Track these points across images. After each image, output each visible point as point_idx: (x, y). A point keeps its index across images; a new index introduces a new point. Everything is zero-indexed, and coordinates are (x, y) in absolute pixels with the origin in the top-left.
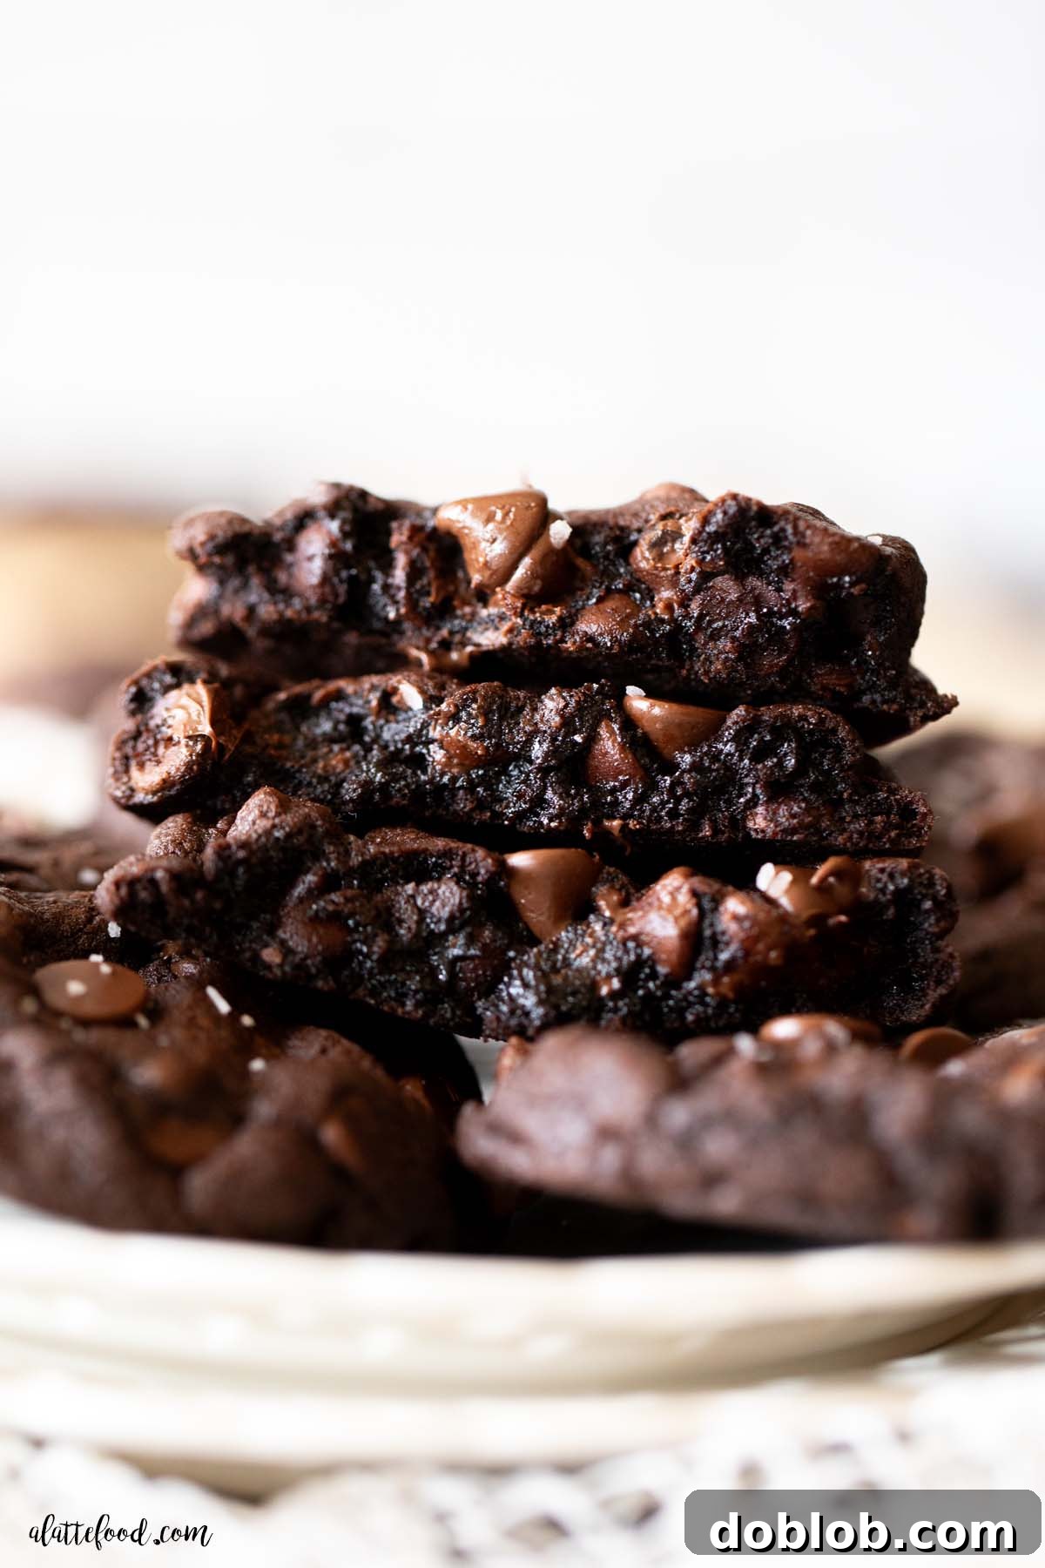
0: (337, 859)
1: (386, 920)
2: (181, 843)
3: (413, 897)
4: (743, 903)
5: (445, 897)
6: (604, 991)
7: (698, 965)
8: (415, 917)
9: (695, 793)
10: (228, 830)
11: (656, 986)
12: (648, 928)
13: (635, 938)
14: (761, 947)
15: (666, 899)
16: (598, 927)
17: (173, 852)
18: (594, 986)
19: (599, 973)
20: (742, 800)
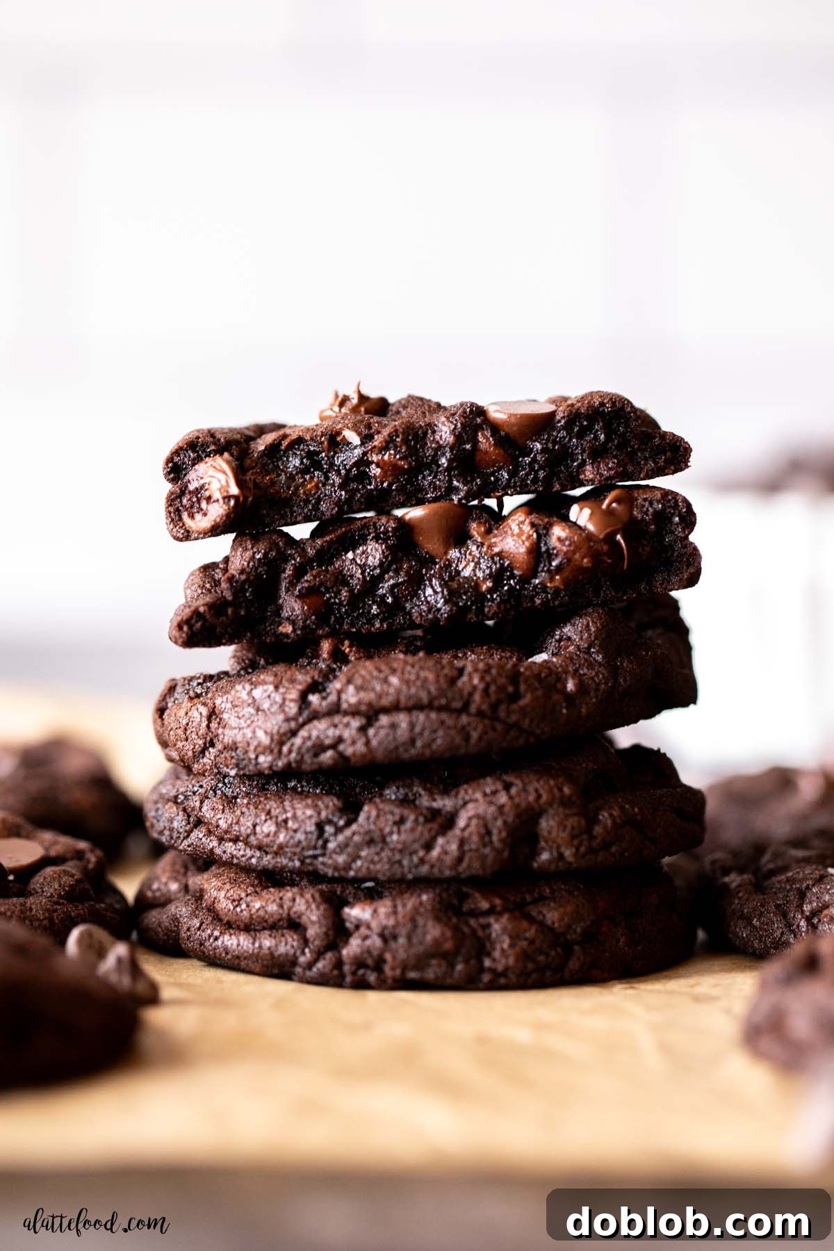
0: (299, 556)
1: (342, 579)
2: (204, 586)
3: (354, 559)
4: (564, 530)
5: (373, 553)
6: (484, 587)
7: (540, 569)
8: (360, 571)
9: (546, 466)
10: (227, 567)
11: (515, 583)
12: (506, 548)
13: (499, 554)
14: (577, 556)
15: (516, 530)
16: (474, 548)
17: (202, 593)
18: (477, 586)
19: (479, 578)
20: (575, 464)
